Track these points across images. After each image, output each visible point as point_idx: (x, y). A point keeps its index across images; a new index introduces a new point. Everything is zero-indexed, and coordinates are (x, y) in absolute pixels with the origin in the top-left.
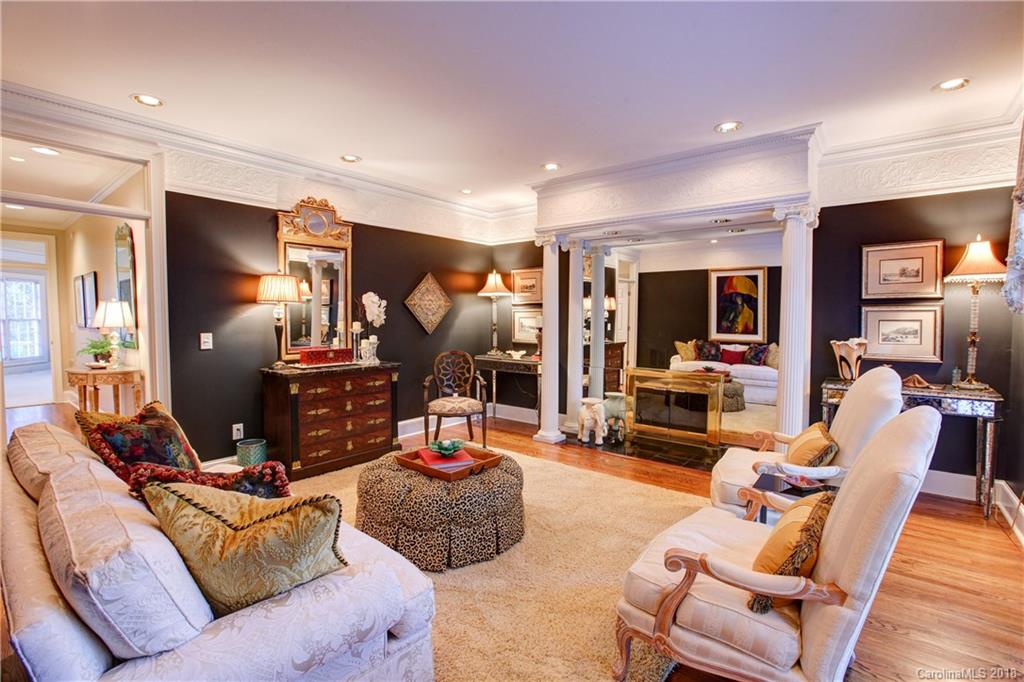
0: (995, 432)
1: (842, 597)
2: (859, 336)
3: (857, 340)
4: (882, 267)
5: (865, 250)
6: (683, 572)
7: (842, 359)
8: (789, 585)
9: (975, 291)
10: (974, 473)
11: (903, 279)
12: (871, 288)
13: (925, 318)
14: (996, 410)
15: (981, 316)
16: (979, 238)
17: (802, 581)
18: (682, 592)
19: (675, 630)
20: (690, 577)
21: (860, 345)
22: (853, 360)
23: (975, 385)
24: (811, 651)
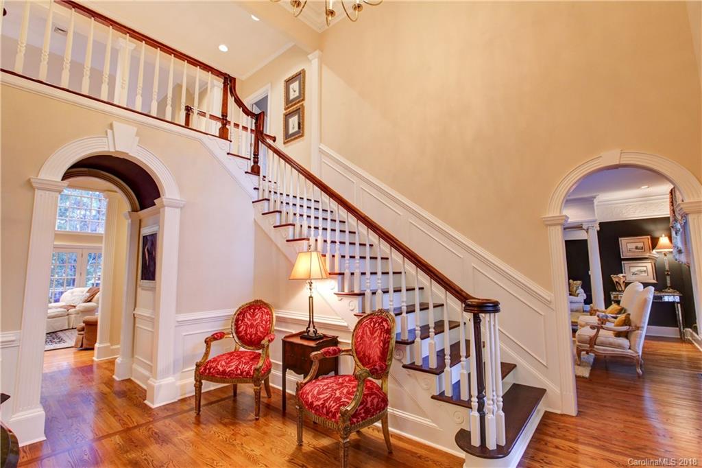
0: (681, 307)
1: (638, 328)
2: (622, 273)
3: (621, 275)
4: (628, 245)
5: (620, 239)
6: (596, 330)
7: (617, 282)
8: (625, 328)
9: (665, 255)
10: (677, 327)
11: (637, 250)
12: (625, 254)
13: (648, 266)
14: (680, 299)
15: (669, 264)
16: (663, 235)
17: (628, 327)
18: (596, 336)
19: (596, 346)
20: (598, 332)
21: (624, 276)
22: (621, 283)
23: (671, 290)
24: (632, 343)
